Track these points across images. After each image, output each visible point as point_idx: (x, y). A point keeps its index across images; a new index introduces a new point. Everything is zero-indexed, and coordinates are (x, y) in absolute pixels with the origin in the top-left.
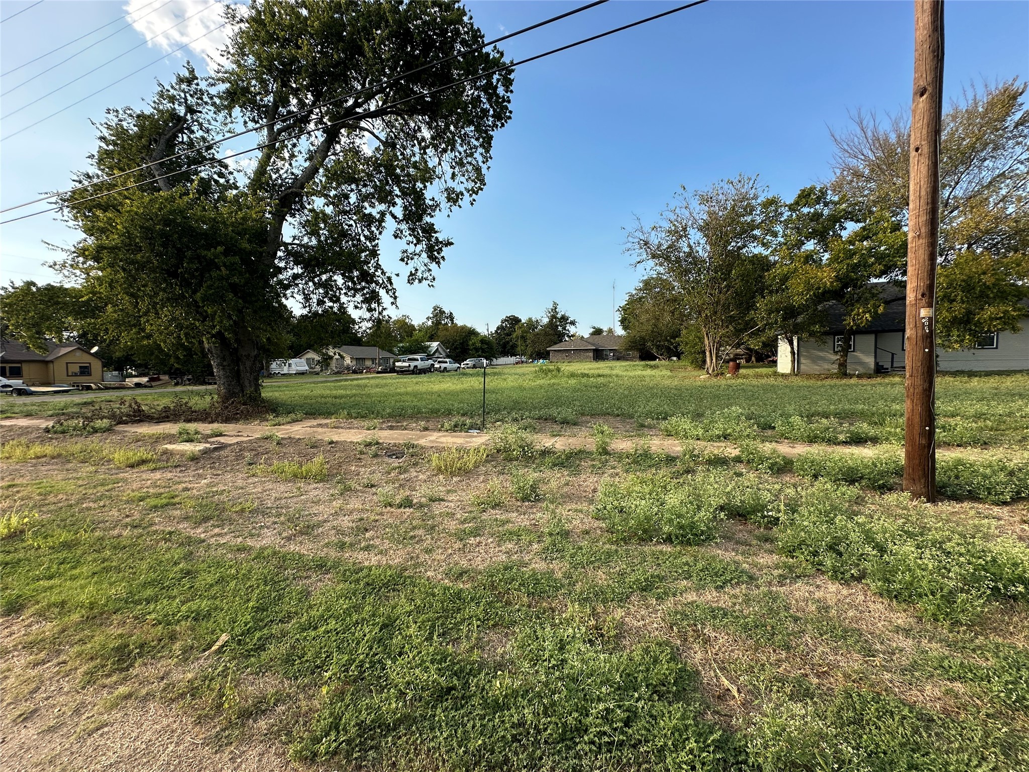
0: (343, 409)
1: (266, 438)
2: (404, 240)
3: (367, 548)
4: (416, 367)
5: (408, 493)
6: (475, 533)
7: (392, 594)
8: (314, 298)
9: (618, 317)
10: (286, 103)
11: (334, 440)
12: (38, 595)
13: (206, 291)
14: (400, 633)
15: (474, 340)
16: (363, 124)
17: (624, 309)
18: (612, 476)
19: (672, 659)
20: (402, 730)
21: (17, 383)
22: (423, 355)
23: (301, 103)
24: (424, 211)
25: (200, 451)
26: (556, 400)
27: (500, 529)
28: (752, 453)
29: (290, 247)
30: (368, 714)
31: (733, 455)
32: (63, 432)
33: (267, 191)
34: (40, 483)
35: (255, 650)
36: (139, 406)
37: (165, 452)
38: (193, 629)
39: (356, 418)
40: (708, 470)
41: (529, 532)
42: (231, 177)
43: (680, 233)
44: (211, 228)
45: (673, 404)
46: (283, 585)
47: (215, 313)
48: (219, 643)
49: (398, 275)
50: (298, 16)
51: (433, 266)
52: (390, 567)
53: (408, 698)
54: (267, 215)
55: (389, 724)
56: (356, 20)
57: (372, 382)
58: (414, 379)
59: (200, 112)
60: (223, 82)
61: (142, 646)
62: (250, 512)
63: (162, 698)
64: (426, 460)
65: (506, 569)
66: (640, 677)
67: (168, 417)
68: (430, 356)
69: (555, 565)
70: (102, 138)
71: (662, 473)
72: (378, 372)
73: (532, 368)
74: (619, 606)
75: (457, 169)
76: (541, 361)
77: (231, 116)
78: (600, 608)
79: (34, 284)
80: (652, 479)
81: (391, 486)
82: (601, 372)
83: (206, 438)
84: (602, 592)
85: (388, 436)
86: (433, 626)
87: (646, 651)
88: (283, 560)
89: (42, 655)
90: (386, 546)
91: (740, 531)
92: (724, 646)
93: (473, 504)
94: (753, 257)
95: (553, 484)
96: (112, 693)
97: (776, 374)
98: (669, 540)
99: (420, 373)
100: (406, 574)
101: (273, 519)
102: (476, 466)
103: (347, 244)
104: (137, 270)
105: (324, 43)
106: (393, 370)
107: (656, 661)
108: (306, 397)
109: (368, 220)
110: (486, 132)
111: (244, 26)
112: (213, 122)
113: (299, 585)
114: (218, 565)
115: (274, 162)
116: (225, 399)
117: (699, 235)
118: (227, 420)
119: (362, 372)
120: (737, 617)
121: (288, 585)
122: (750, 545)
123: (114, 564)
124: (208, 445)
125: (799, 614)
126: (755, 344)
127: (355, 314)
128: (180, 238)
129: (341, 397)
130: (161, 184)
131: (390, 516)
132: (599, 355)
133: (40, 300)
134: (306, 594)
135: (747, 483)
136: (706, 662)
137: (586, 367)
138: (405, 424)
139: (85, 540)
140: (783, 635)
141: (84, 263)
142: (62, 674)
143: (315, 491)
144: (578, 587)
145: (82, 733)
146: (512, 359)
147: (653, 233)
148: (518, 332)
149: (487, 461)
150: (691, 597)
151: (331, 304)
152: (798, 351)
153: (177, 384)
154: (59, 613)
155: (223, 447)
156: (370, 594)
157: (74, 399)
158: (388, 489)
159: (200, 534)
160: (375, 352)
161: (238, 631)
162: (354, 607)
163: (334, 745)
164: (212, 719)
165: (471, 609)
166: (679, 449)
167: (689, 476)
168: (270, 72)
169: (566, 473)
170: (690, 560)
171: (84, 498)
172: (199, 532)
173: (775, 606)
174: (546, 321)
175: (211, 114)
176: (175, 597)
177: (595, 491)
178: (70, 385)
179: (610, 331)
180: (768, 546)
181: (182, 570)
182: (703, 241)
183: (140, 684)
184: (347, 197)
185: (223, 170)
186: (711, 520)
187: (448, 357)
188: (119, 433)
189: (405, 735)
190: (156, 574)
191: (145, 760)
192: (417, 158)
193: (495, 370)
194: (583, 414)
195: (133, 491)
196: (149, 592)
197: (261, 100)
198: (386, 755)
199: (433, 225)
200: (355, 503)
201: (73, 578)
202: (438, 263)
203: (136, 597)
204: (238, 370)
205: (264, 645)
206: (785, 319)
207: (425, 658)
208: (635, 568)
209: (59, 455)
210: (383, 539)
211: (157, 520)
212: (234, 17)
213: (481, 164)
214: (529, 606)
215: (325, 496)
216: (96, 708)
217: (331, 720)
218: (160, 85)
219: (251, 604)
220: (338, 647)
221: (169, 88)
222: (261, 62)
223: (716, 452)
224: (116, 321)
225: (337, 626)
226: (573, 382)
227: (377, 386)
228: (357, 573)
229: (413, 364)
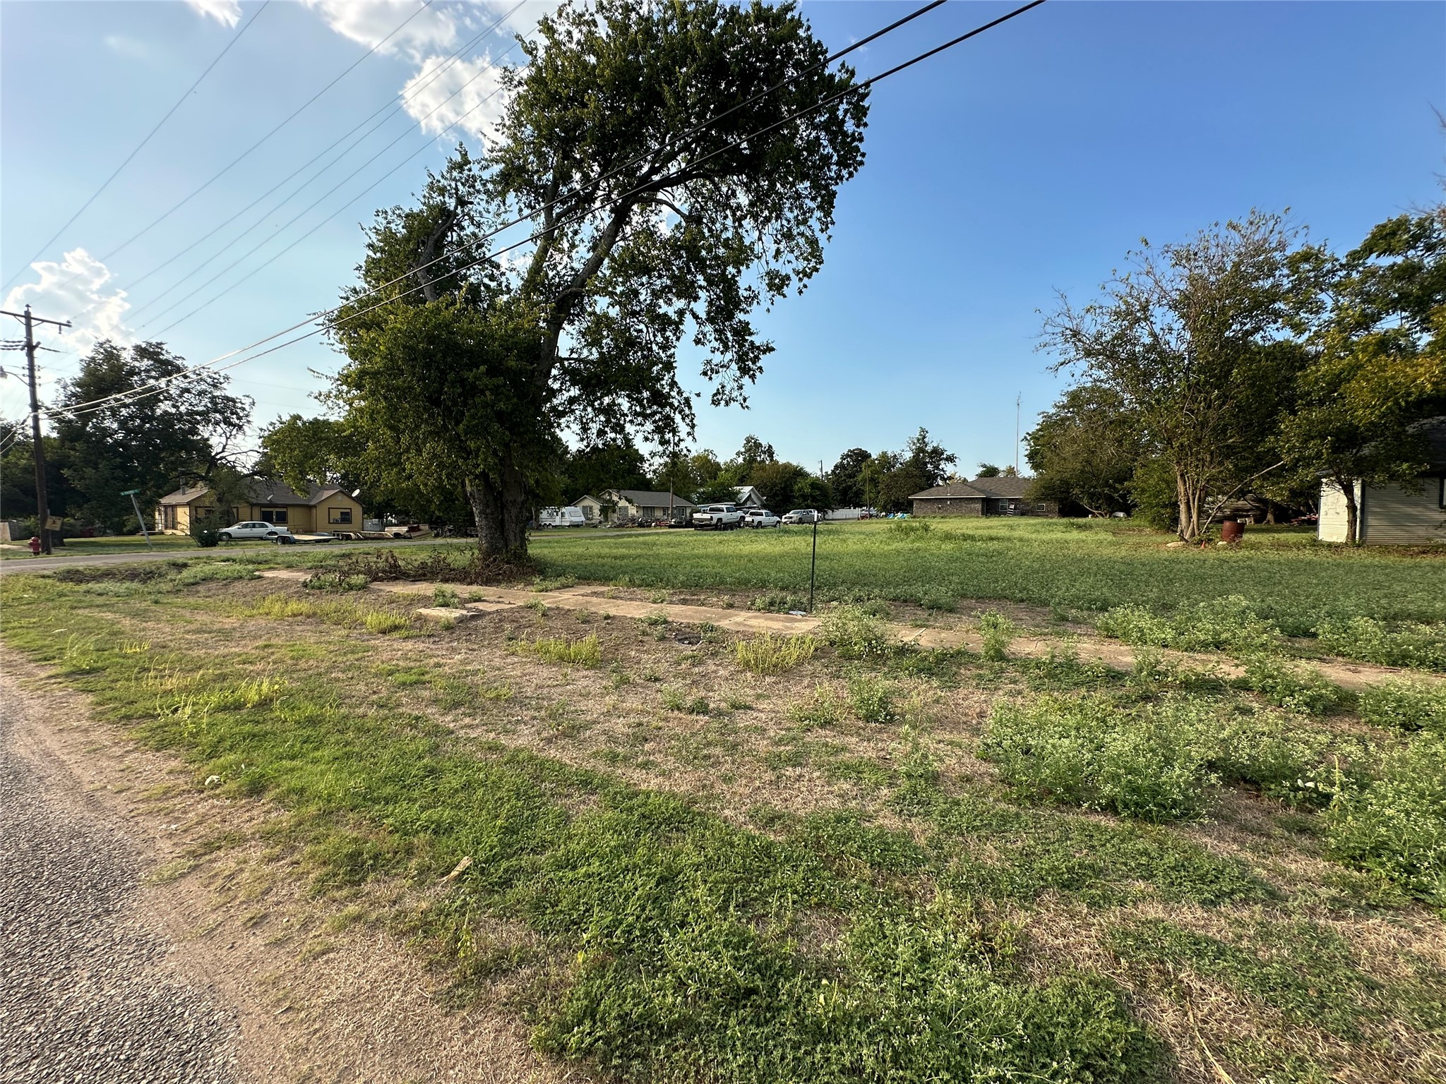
0: (624, 573)
1: (530, 607)
2: (708, 346)
3: (645, 766)
4: (720, 520)
5: (703, 694)
6: (795, 760)
7: (674, 835)
8: (594, 427)
9: (1024, 449)
10: (567, 179)
11: (611, 614)
12: (279, 776)
13: (469, 422)
14: (684, 894)
15: (800, 484)
16: (660, 196)
17: (1035, 437)
18: (1010, 694)
19: (1118, 1014)
20: (679, 1039)
21: (281, 529)
22: (730, 504)
23: (586, 177)
24: (737, 305)
25: (455, 618)
26: (924, 573)
27: (831, 759)
28: (1271, 677)
29: (566, 363)
30: (635, 1005)
31: (1233, 677)
32: (320, 588)
33: (542, 294)
34: (293, 645)
35: (501, 885)
36: (395, 561)
37: (420, 618)
38: (432, 845)
39: (640, 586)
40: (1185, 699)
41: (875, 768)
42: (503, 279)
43: (1136, 314)
44: (479, 343)
45: (1118, 586)
46: (538, 802)
47: (478, 449)
48: (459, 868)
49: (698, 395)
50: (585, 65)
51: (746, 380)
52: (674, 796)
53: (690, 993)
54: (541, 324)
55: (663, 1027)
56: (656, 58)
57: (662, 538)
58: (718, 536)
59: (472, 203)
60: (497, 163)
61: (375, 857)
62: (506, 700)
63: (392, 928)
64: (729, 649)
65: (838, 820)
66: (1060, 1034)
67: (424, 575)
68: (739, 506)
69: (915, 824)
70: (371, 246)
71: (1098, 695)
72: (671, 527)
73: (883, 525)
74: (1022, 907)
75: (783, 243)
76: (900, 515)
77: (504, 204)
78: (989, 905)
79: (299, 418)
80: (1080, 705)
81: (680, 683)
82: (993, 533)
83: (463, 602)
84: (992, 879)
85: (680, 613)
86: (729, 891)
87: (1071, 990)
88: (541, 768)
89: (277, 850)
90: (670, 765)
91: (1247, 808)
92: (1219, 1008)
93: (793, 718)
94: (1274, 346)
95: (916, 700)
96: (341, 911)
97: (1316, 544)
98: (1111, 807)
99: (725, 529)
100: (695, 808)
101: (532, 713)
102: (799, 663)
103: (635, 357)
104: (399, 398)
105: (615, 95)
106: (689, 524)
107: (1088, 1011)
108: (580, 557)
109: (663, 322)
110: (826, 187)
111: (521, 89)
112: (485, 214)
113: (557, 806)
114: (466, 766)
115: (551, 256)
116: (487, 555)
117: (1172, 316)
118: (487, 582)
119: (650, 526)
120: (1245, 961)
121: (544, 804)
122: (1269, 836)
123: (356, 749)
124: (465, 612)
125: (1377, 978)
126: (1275, 493)
127: (643, 448)
128: (444, 357)
129: (623, 557)
130: (427, 293)
131: (679, 724)
132: (991, 507)
133: (305, 436)
134: (564, 819)
135: (1260, 727)
136: (1184, 1032)
137: (970, 525)
138: (703, 597)
139: (330, 716)
140: (1344, 1012)
141: (348, 392)
142: (294, 876)
143: (585, 680)
144: (952, 864)
145: (308, 954)
146: (857, 512)
147: (1089, 317)
148: (866, 473)
149: (815, 657)
150: (1154, 911)
151: (613, 435)
152: (1363, 504)
153: (437, 536)
154: (298, 802)
155: (480, 615)
156: (646, 830)
157: (334, 550)
158: (677, 685)
159: (449, 722)
160: (668, 499)
161: (482, 855)
162: (624, 846)
163: (588, 1040)
164: (445, 968)
165: (784, 875)
166: (1129, 659)
167: (1149, 707)
168: (550, 142)
169: (935, 683)
170: (1153, 848)
171: (334, 667)
172: (448, 721)
173: (1324, 953)
174: (908, 455)
175: (483, 204)
176: (416, 800)
177: (981, 715)
178: (330, 534)
179: (1011, 471)
180: (1305, 841)
181: (426, 766)
182: (1178, 325)
183: (371, 905)
184: (636, 293)
185: (495, 271)
186: (1191, 785)
187: (764, 506)
188: (374, 591)
189: (684, 1047)
190: (398, 768)
191: (368, 1005)
192: (729, 234)
193: (830, 527)
194: (964, 596)
195: (383, 662)
196: (388, 790)
197: (539, 179)
198: (656, 1071)
199: (748, 324)
200: (633, 702)
201: (315, 761)
202: (753, 377)
203: (375, 794)
204: (503, 520)
205: (511, 879)
206: (1335, 449)
207: (716, 938)
208: (1051, 848)
209: (315, 614)
210: (666, 755)
211: (404, 700)
212: (511, 80)
213: (818, 234)
214: (873, 883)
215: (595, 688)
216: (324, 926)
217: (586, 1002)
218: (431, 175)
219: (499, 822)
220: (601, 899)
221: (440, 178)
222: (540, 131)
223: (1200, 669)
224: (377, 459)
225: (602, 869)
226: (948, 546)
227: (668, 545)
228: (630, 799)
229: (716, 516)
